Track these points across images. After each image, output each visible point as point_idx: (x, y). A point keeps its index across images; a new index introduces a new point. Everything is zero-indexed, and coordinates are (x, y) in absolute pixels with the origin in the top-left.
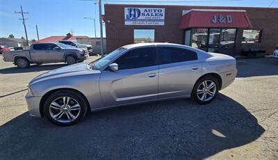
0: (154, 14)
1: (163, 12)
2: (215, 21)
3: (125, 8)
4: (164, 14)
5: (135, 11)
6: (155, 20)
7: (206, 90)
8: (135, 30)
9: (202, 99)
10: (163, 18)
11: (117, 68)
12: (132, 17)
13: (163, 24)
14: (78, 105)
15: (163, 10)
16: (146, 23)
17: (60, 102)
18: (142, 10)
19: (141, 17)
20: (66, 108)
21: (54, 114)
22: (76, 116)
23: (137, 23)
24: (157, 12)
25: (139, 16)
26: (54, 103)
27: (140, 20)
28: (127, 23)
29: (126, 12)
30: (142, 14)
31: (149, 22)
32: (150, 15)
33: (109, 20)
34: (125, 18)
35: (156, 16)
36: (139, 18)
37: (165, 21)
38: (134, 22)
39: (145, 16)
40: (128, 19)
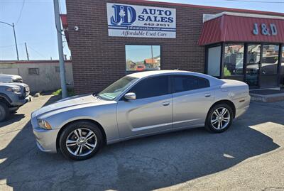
0: (159, 18)
1: (174, 16)
2: (256, 32)
3: (108, 4)
4: (174, 20)
6: (160, 30)
7: (220, 118)
8: (127, 47)
10: (173, 25)
12: (121, 22)
15: (174, 11)
19: (137, 23)
23: (132, 34)
24: (164, 15)
25: (133, 20)
27: (135, 28)
28: (112, 33)
30: (139, 17)
31: (151, 32)
32: (153, 19)
33: (78, 26)
34: (109, 23)
35: (162, 21)
36: (134, 24)
37: (177, 30)
38: (125, 31)
39: (145, 22)
40: (114, 26)
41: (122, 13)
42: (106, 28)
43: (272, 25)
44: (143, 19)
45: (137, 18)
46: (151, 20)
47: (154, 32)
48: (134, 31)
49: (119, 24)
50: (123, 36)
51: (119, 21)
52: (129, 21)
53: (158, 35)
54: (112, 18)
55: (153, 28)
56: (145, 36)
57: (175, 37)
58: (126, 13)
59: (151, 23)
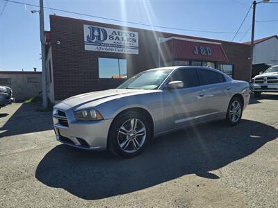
0: (126, 38)
1: (137, 38)
2: (197, 52)
3: (85, 26)
4: (137, 41)
5: (99, 31)
6: (127, 47)
8: (100, 59)
10: (137, 44)
12: (95, 40)
13: (137, 52)
14: (144, 129)
15: (136, 34)
16: (115, 50)
18: (109, 31)
19: (108, 41)
20: (132, 134)
21: (121, 143)
23: (103, 49)
24: (129, 37)
25: (105, 39)
27: (107, 45)
28: (87, 48)
29: (87, 32)
30: (110, 36)
31: (119, 49)
32: (121, 39)
33: (59, 41)
34: (86, 40)
36: (105, 42)
38: (98, 46)
39: (114, 41)
40: (90, 42)
41: (96, 33)
42: (83, 43)
43: (207, 48)
44: (113, 39)
45: (108, 37)
46: (119, 40)
47: (121, 49)
49: (94, 41)
51: (93, 39)
52: (102, 39)
54: (88, 37)
58: (99, 33)
59: (119, 42)
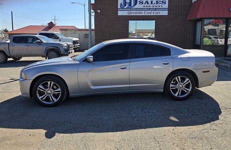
0: (154, 2)
4: (167, 2)
6: (155, 9)
7: (181, 86)
8: (131, 22)
9: (176, 95)
10: (166, 6)
11: (92, 59)
12: (127, 6)
13: (166, 13)
14: (59, 90)
16: (144, 13)
17: (45, 86)
19: (138, 6)
20: (49, 92)
21: (40, 96)
22: (57, 99)
23: (133, 13)
26: (41, 86)
27: (137, 9)
30: (140, 1)
31: (148, 11)
32: (150, 3)
33: (100, 10)
34: (119, 7)
35: (157, 3)
36: (136, 7)
37: (169, 9)
38: (129, 11)
39: (143, 5)
40: (122, 8)
41: (128, 1)
42: (117, 10)
44: (142, 3)
45: (138, 3)
46: (148, 3)
47: (150, 11)
48: (135, 11)
49: (126, 7)
50: (128, 15)
51: (125, 5)
52: (132, 5)
53: (153, 13)
54: (121, 4)
55: (149, 9)
56: (143, 14)
57: (167, 14)
58: (131, 0)
59: (148, 5)
